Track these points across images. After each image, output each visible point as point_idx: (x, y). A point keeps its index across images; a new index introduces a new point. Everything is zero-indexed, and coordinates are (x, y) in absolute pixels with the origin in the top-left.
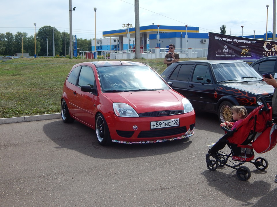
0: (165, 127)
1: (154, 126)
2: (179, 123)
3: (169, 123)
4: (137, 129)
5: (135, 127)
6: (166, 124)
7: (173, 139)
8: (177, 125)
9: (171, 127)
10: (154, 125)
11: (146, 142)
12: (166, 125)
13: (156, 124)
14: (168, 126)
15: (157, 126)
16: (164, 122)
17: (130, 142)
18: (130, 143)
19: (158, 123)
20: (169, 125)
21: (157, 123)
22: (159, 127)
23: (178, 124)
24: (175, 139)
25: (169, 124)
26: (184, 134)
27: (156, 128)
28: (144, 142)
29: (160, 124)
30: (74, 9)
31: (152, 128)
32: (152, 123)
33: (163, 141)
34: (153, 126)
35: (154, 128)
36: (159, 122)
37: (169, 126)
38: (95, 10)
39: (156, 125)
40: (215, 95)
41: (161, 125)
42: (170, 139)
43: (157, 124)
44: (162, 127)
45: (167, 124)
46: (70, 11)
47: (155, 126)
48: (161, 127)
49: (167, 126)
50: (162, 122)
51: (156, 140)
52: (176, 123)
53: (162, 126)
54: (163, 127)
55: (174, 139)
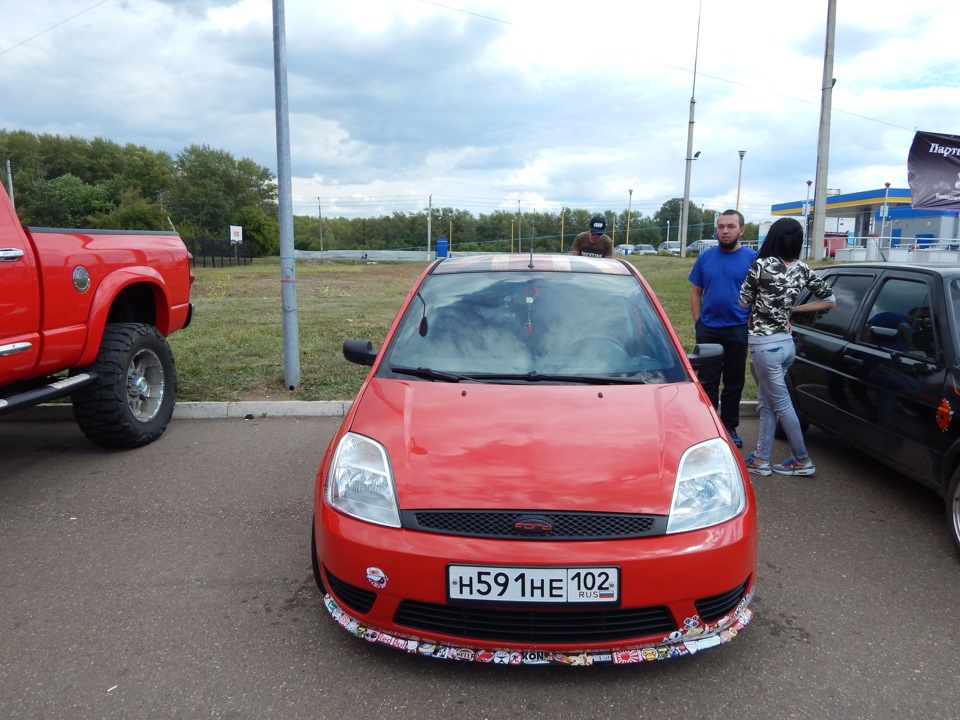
0: (528, 598)
1: (466, 590)
2: (614, 590)
3: (555, 584)
4: (383, 586)
5: (375, 575)
6: (533, 588)
7: (590, 660)
8: (602, 596)
9: (567, 604)
10: (466, 581)
11: (436, 652)
12: (537, 592)
13: (475, 580)
14: (547, 599)
15: (484, 588)
16: (522, 576)
17: (370, 632)
18: (369, 639)
19: (489, 574)
20: (555, 592)
21: (480, 574)
22: (493, 596)
23: (612, 595)
24: (605, 658)
25: (552, 588)
26: (661, 640)
27: (476, 596)
28: (427, 650)
29: (501, 580)
30: (697, 155)
31: (454, 593)
32: (455, 573)
33: (528, 661)
34: (462, 585)
35: (466, 595)
36: (494, 571)
37: (552, 595)
38: (742, 156)
39: (476, 586)
40: (942, 417)
41: (505, 585)
42: (572, 658)
43: (483, 578)
44: (508, 597)
45: (542, 588)
46: (689, 160)
47: (470, 585)
48: (506, 598)
49: (537, 598)
50: (513, 573)
51: (490, 650)
52: (600, 588)
53: (513, 594)
54: (518, 598)
55: (597, 658)
